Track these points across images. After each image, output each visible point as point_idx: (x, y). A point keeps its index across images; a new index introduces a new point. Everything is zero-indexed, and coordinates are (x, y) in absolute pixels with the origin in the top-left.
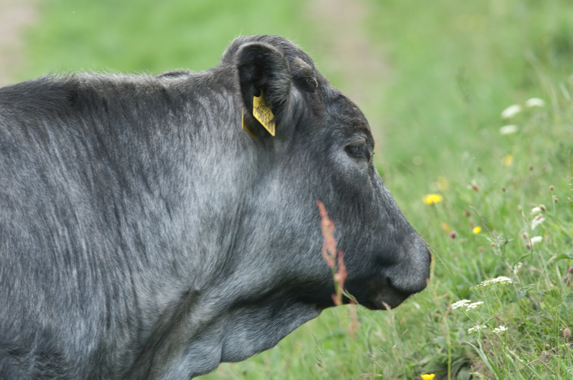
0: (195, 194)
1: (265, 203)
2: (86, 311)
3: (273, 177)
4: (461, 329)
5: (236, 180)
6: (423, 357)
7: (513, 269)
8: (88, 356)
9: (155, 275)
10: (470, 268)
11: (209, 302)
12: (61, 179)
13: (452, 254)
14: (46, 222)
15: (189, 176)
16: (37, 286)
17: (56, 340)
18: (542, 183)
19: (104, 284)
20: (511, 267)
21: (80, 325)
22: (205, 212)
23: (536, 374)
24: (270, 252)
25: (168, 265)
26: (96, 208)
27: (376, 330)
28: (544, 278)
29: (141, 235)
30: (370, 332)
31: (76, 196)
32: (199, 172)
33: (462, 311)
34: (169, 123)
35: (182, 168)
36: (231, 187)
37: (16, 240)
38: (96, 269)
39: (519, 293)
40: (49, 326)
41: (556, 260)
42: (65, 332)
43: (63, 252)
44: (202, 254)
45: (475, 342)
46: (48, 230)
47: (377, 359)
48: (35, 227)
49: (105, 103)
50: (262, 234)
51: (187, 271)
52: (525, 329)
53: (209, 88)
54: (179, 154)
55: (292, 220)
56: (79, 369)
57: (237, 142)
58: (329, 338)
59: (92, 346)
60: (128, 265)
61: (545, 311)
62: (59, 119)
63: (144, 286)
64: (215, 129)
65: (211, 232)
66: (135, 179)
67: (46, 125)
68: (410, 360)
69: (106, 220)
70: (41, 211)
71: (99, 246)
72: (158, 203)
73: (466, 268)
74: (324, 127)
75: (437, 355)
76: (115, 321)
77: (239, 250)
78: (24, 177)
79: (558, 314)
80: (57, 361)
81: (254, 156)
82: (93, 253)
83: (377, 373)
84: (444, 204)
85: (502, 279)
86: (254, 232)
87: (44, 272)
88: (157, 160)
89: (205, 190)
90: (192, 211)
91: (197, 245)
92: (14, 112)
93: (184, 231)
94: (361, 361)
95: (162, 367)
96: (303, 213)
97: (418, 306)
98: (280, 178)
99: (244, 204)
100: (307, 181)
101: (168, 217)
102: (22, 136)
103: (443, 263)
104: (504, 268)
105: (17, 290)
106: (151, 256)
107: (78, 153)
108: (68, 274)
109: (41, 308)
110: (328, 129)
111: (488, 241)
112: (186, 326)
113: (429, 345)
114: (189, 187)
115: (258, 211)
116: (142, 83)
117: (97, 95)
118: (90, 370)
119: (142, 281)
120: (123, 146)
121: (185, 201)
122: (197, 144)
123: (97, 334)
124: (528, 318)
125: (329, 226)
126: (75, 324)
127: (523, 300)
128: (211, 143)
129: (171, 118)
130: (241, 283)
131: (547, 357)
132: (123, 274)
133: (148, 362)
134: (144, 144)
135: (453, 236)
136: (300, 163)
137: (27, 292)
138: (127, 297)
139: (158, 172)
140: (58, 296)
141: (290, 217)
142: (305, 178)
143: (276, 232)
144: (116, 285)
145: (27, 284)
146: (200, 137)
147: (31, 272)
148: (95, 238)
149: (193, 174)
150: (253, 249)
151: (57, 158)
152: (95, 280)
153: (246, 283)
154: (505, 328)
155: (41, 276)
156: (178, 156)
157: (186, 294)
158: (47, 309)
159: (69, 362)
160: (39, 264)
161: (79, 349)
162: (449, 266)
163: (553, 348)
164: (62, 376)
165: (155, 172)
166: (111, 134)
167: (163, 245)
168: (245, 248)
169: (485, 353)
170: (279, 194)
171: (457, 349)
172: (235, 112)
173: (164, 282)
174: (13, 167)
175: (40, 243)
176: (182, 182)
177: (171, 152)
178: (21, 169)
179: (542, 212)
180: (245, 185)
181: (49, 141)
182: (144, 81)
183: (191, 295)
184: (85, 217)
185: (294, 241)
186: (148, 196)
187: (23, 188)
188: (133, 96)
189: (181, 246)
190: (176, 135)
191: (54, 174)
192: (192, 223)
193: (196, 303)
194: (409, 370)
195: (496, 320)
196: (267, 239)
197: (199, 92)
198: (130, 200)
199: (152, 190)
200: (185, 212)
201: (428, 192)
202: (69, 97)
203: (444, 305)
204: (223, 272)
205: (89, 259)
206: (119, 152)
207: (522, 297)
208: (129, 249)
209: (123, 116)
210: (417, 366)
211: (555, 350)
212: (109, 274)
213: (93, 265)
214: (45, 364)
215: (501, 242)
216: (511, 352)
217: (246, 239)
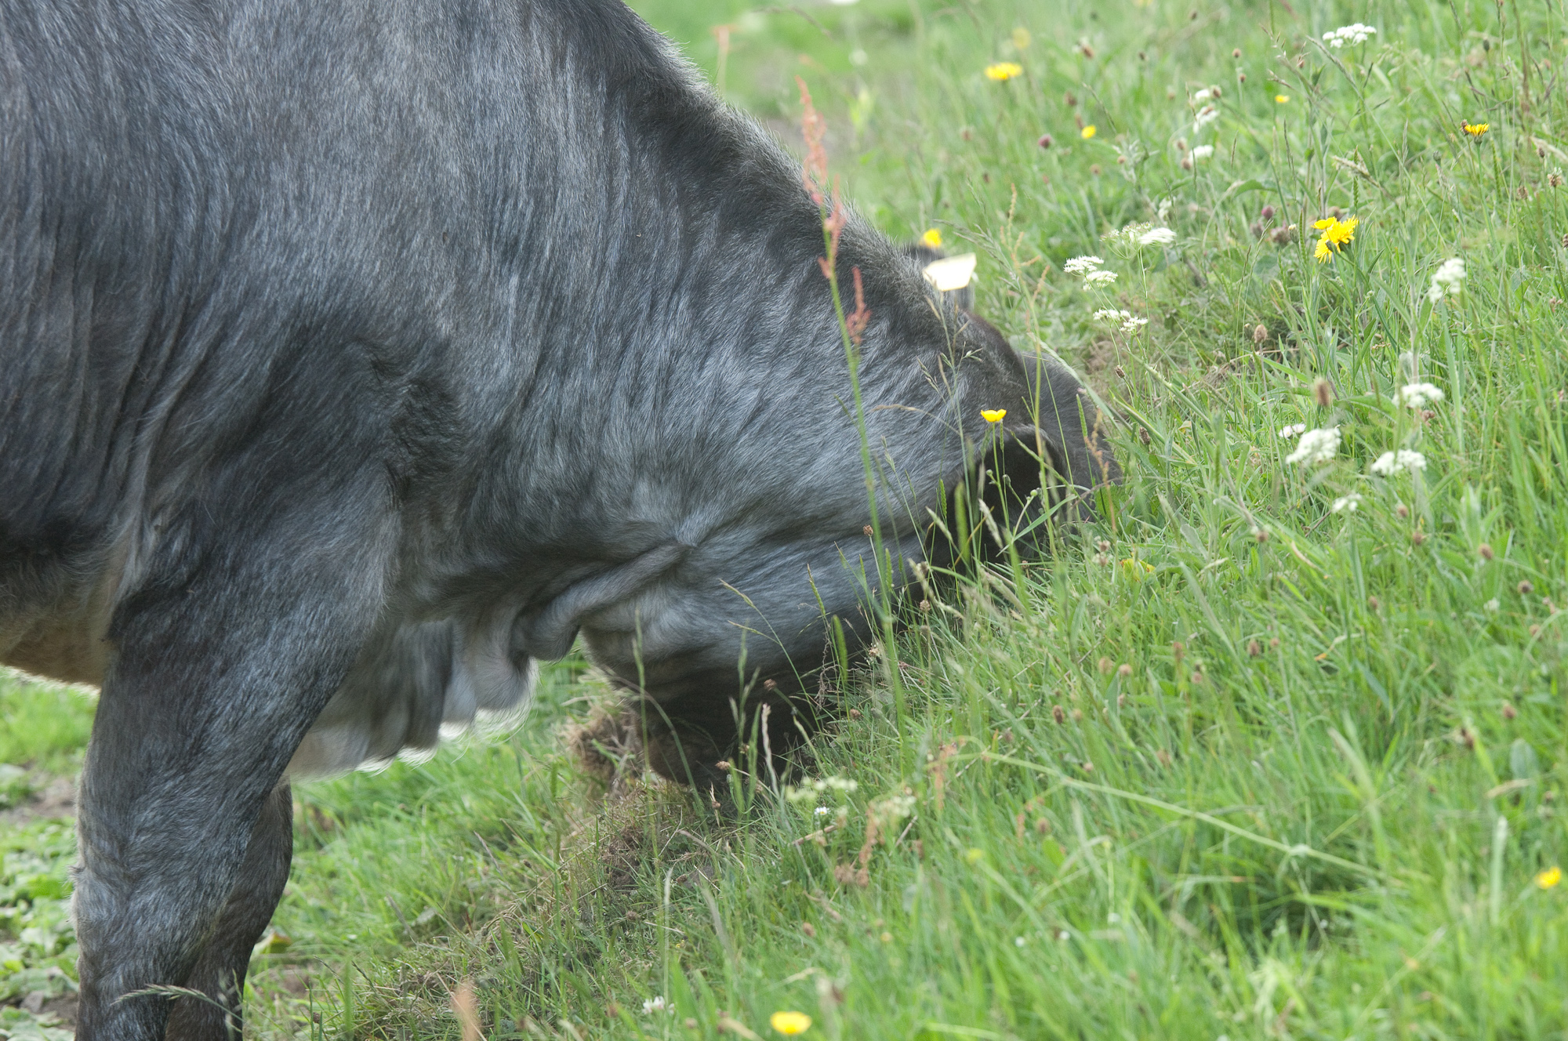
7: (1158, 208)
10: (1075, 206)
13: (1040, 177)
18: (1212, 43)
20: (1153, 204)
28: (1215, 226)
39: (1168, 254)
41: (1240, 191)
52: (1179, 323)
61: (1216, 288)
73: (1069, 205)
79: (1242, 295)
84: (1025, 81)
104: (1139, 206)
111: (1112, 152)
124: (1184, 302)
127: (1175, 267)
131: (1220, 377)
135: (1046, 144)
162: (1035, 202)
163: (1231, 361)
179: (1213, 100)
201: (995, 57)
207: (1174, 262)
211: (1234, 364)
215: (1137, 156)
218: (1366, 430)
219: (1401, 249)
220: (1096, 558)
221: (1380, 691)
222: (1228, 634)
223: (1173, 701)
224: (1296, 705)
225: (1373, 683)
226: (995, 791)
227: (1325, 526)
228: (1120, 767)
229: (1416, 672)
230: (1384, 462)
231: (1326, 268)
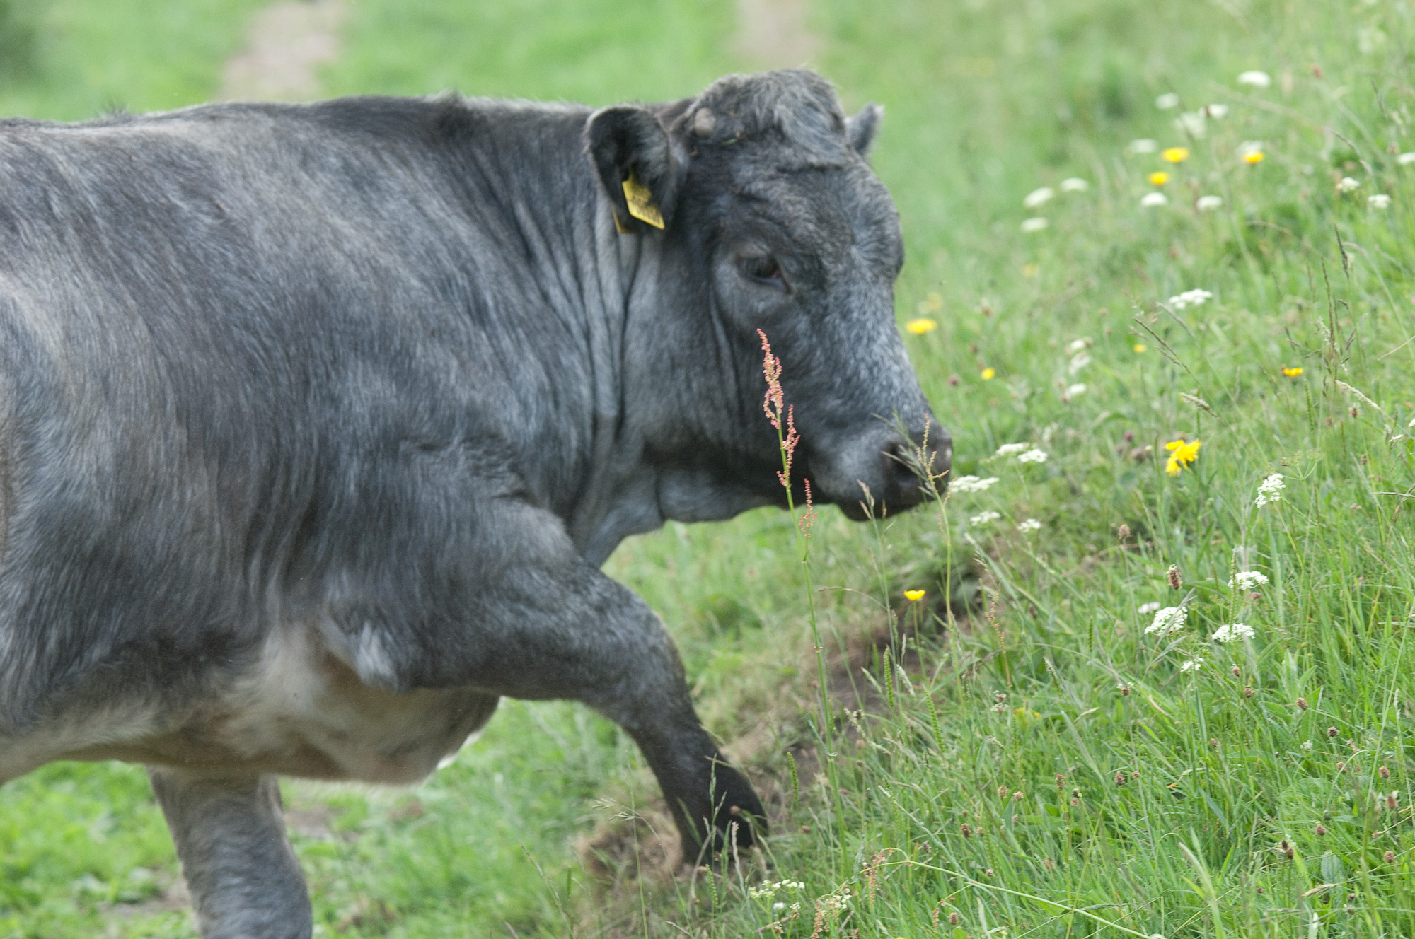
4: (962, 521)
6: (906, 563)
7: (1043, 432)
10: (977, 432)
17: (488, 417)
18: (1084, 305)
20: (1039, 430)
28: (1088, 447)
33: (965, 495)
41: (1107, 420)
52: (1059, 524)
56: (525, 453)
61: (1089, 496)
68: (887, 567)
73: (973, 430)
75: (927, 560)
79: (1109, 501)
80: (496, 444)
83: (836, 585)
84: (939, 334)
104: (1028, 430)
111: (1006, 389)
113: (915, 545)
124: (1064, 507)
127: (1056, 480)
131: (1092, 565)
135: (954, 383)
159: (512, 444)
163: (1101, 553)
164: (509, 462)
171: (959, 551)
179: (1086, 349)
201: (914, 315)
207: (1055, 477)
210: (896, 577)
211: (1103, 556)
215: (1026, 392)
218: (1208, 608)
219: (1234, 465)
220: (995, 708)
221: (1219, 812)
222: (1099, 768)
223: (1056, 820)
224: (1153, 823)
225: (1214, 806)
226: (915, 891)
227: (1176, 682)
228: (1014, 872)
229: (1247, 798)
230: (1222, 633)
231: (1175, 481)
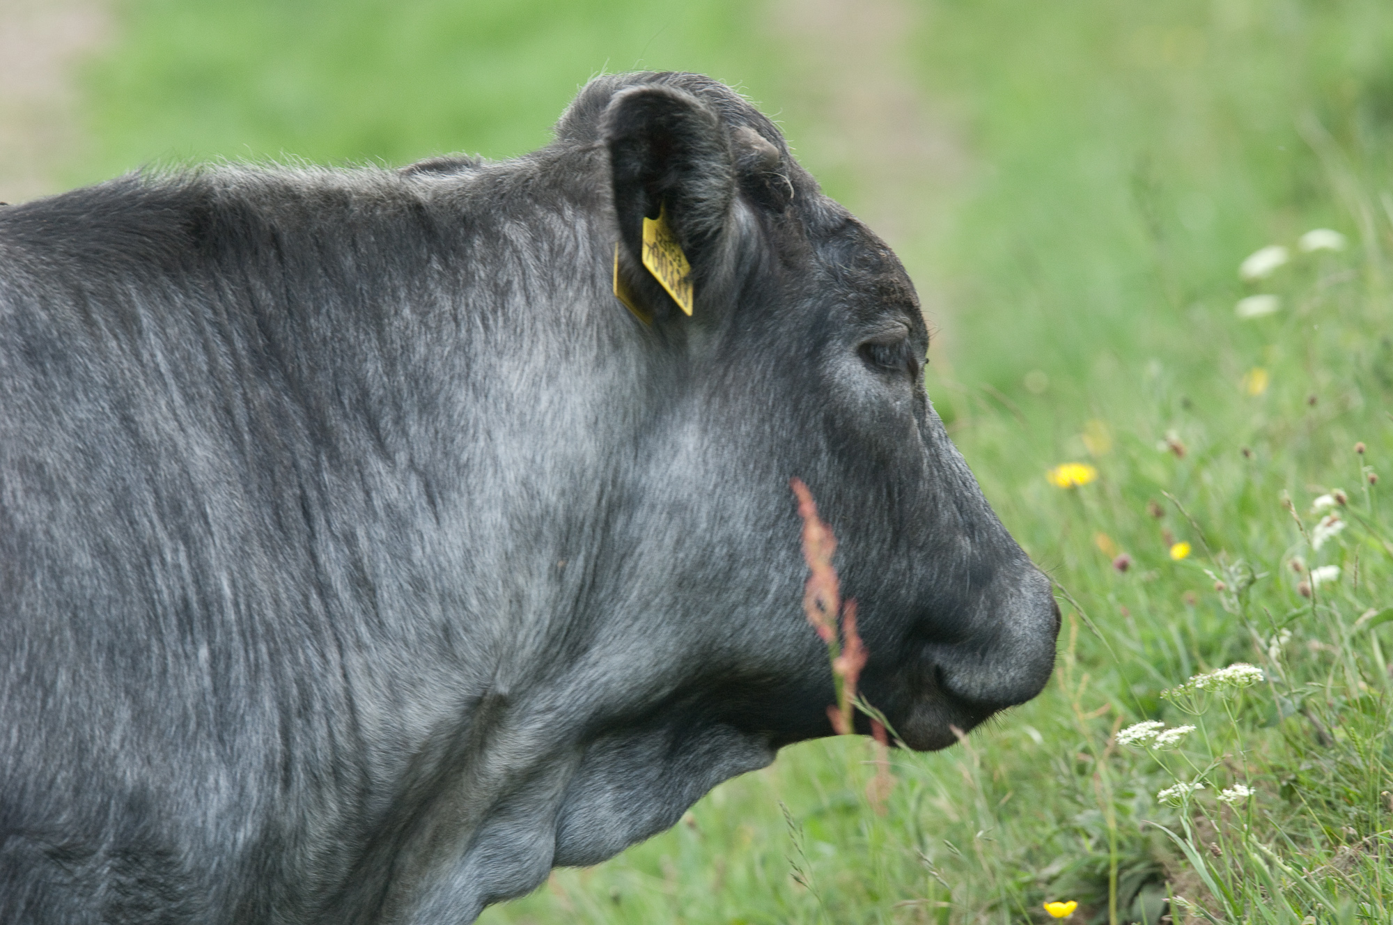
0: (495, 459)
1: (666, 481)
2: (232, 748)
3: (684, 418)
4: (1140, 792)
5: (596, 423)
6: (1049, 861)
7: (1269, 645)
8: (237, 856)
9: (399, 658)
10: (1163, 644)
11: (529, 723)
12: (170, 427)
13: (1119, 609)
14: (134, 529)
15: (481, 415)
16: (113, 687)
17: (160, 818)
18: (1340, 435)
19: (275, 680)
20: (1262, 641)
21: (217, 782)
22: (520, 503)
23: (1323, 901)
24: (676, 600)
25: (432, 632)
26: (257, 494)
27: (934, 793)
28: (1343, 667)
29: (365, 560)
30: (920, 799)
31: (207, 466)
32: (504, 406)
33: (1143, 749)
34: (432, 286)
35: (463, 397)
36: (583, 442)
37: (61, 572)
38: (255, 644)
39: (1283, 704)
40: (143, 787)
41: (1373, 623)
42: (180, 800)
43: (174, 604)
44: (515, 605)
45: (1175, 825)
46: (139, 551)
47: (938, 864)
48: (106, 542)
49: (275, 239)
50: (658, 556)
51: (477, 647)
52: (1298, 792)
53: (529, 201)
54: (457, 361)
55: (731, 524)
56: (214, 888)
57: (598, 333)
58: (820, 814)
59: (247, 833)
60: (335, 635)
61: (1345, 747)
62: (164, 280)
63: (374, 684)
64: (543, 300)
65: (535, 551)
66: (349, 425)
67: (134, 293)
68: (1018, 867)
69: (280, 525)
70: (122, 505)
71: (264, 588)
72: (405, 482)
73: (1155, 643)
74: (810, 296)
75: (1085, 855)
76: (305, 770)
77: (602, 595)
78: (81, 420)
79: (1377, 755)
80: (163, 869)
81: (638, 366)
82: (249, 606)
83: (936, 899)
84: (1100, 487)
85: (1240, 670)
86: (638, 550)
87: (130, 652)
88: (403, 378)
89: (520, 449)
90: (489, 501)
91: (500, 583)
92: (56, 262)
93: (469, 551)
94: (898, 870)
95: (417, 882)
96: (755, 504)
97: (1036, 736)
98: (701, 420)
99: (614, 483)
100: (767, 428)
101: (431, 515)
102: (75, 320)
103: (1096, 631)
104: (1246, 644)
105: (63, 697)
106: (390, 612)
107: (212, 362)
108: (187, 656)
109: (123, 740)
110: (820, 302)
111: (1208, 576)
112: (475, 782)
113: (1064, 830)
114: (482, 443)
115: (647, 501)
116: (365, 190)
117: (255, 219)
118: (241, 892)
119: (369, 672)
120: (319, 345)
121: (472, 476)
122: (500, 336)
123: (258, 803)
124: (1305, 766)
125: (821, 542)
126: (206, 780)
127: (1292, 721)
128: (535, 334)
129: (436, 276)
130: (604, 674)
131: (1351, 860)
132: (323, 656)
133: (384, 869)
134: (370, 340)
135: (1123, 567)
136: (750, 385)
137: (87, 702)
138: (332, 712)
139: (406, 406)
140: (164, 710)
141: (726, 515)
142: (763, 421)
143: (691, 552)
144: (304, 683)
145: (87, 682)
146: (506, 320)
147: (98, 651)
148: (254, 568)
149: (491, 410)
150: (635, 593)
151: (161, 374)
152: (255, 671)
153: (617, 675)
154: (1249, 788)
155: (122, 662)
156: (453, 367)
157: (474, 704)
158: (138, 744)
159: (192, 871)
160: (117, 633)
161: (215, 840)
162: (1112, 639)
163: (1365, 839)
164: (174, 905)
165: (397, 407)
166: (291, 313)
167: (419, 585)
168: (616, 589)
169: (1199, 850)
170: (700, 459)
171: (1131, 839)
172: (593, 258)
173: (421, 676)
174: (53, 398)
175: (120, 582)
176: (464, 430)
177: (437, 357)
178: (72, 401)
179: (1337, 508)
180: (617, 437)
181: (140, 332)
182: (371, 184)
183: (487, 707)
184: (230, 517)
185: (734, 574)
186: (381, 465)
187: (77, 448)
188: (343, 220)
189: (463, 587)
190: (447, 315)
191: (152, 414)
192: (488, 531)
193: (499, 726)
194: (1016, 892)
195: (1226, 769)
196: (670, 567)
197: (504, 210)
198: (339, 477)
199: (391, 449)
200: (471, 503)
201: (1061, 458)
202: (188, 225)
203: (1100, 734)
204: (565, 648)
205: (240, 620)
206: (311, 359)
207: (1290, 714)
208: (336, 596)
209: (320, 271)
210: (1036, 881)
211: (1370, 843)
212: (289, 656)
213: (249, 636)
214: (132, 880)
215: (1240, 579)
216: (1264, 848)
217: (619, 568)
